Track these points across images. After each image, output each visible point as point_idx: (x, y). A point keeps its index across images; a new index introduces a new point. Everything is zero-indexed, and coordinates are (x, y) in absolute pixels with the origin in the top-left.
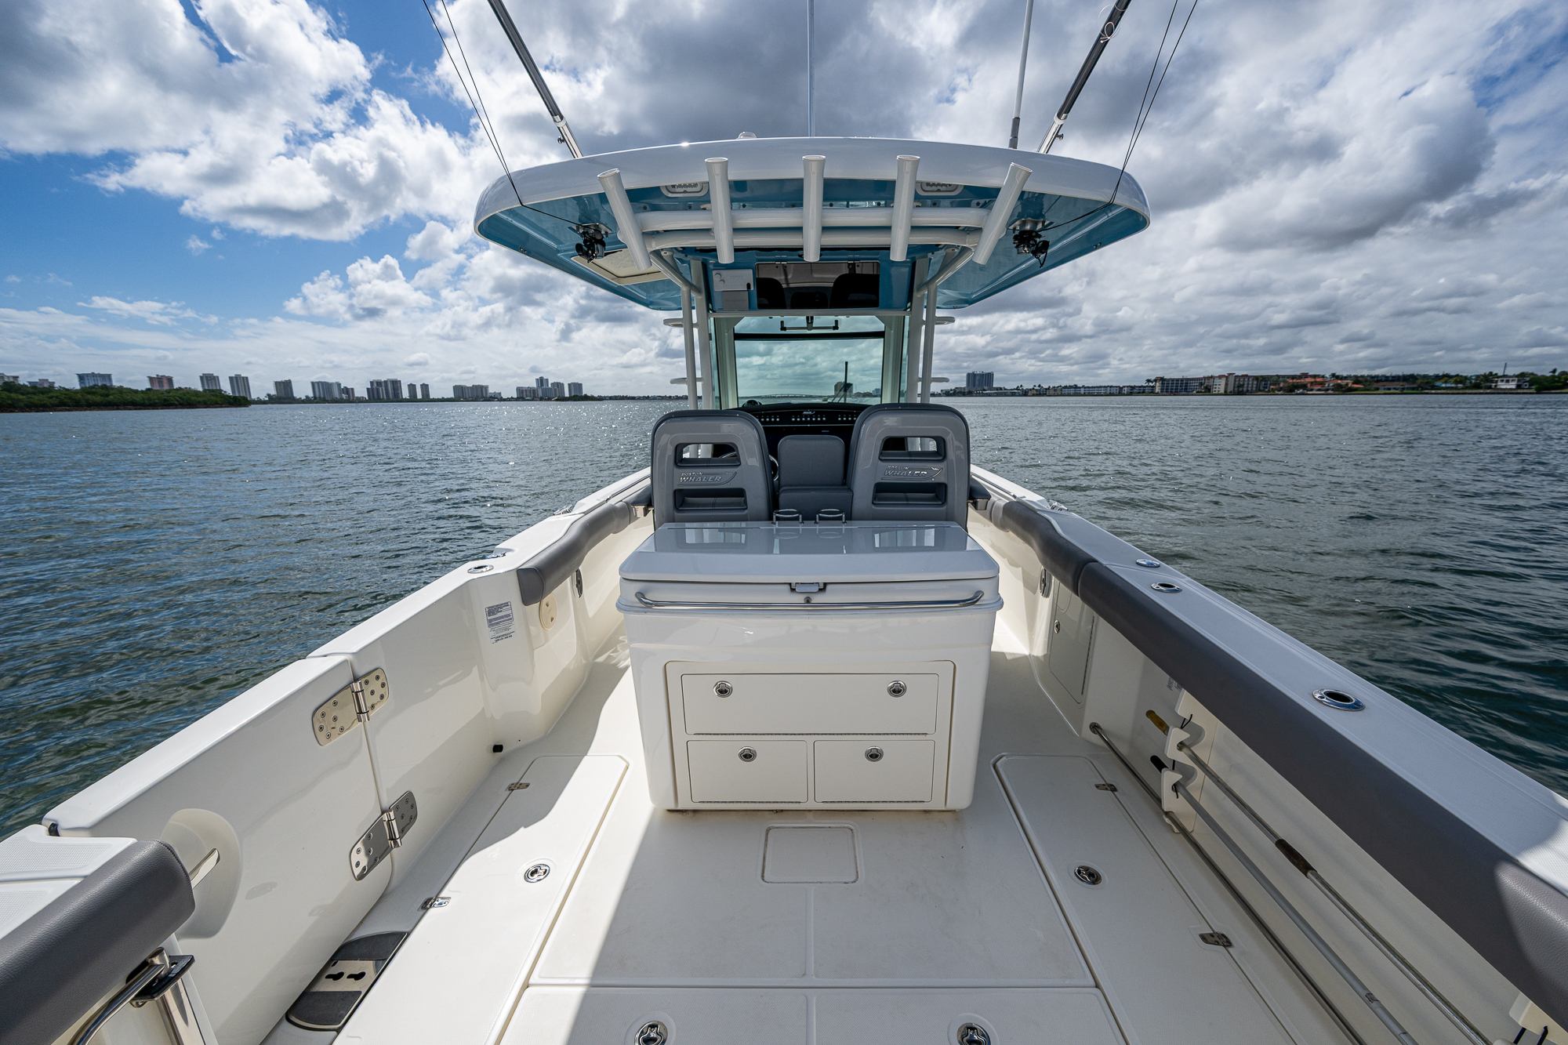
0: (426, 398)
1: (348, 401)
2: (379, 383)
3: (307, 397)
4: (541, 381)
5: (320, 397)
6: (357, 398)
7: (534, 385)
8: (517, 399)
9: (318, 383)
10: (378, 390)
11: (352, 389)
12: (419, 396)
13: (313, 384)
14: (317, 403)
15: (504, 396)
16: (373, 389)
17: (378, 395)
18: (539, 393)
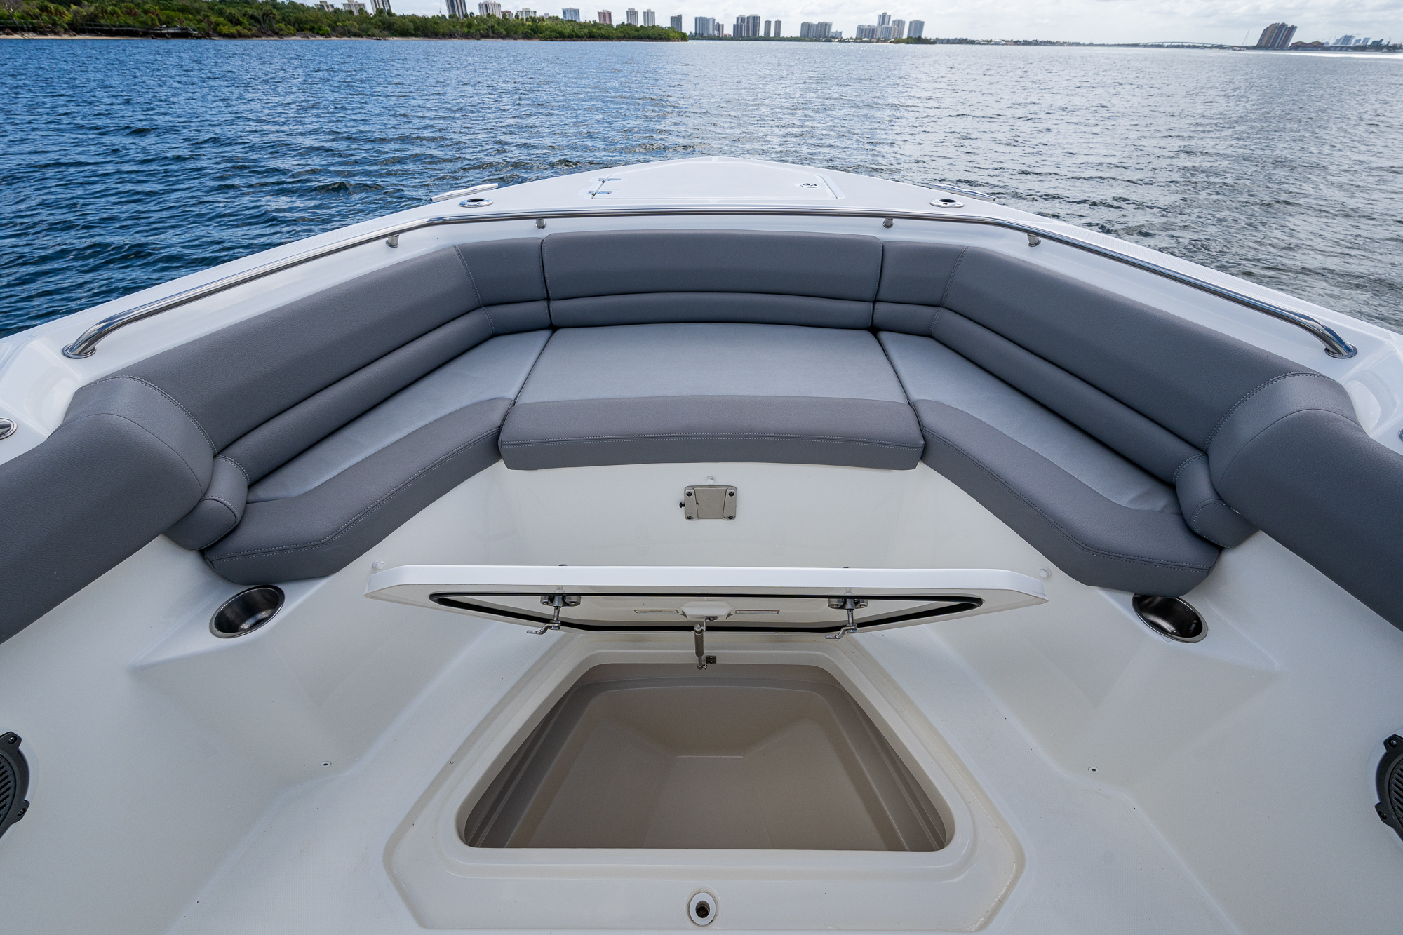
0: (778, 38)
1: (720, 38)
2: (743, 19)
3: (691, 33)
5: (700, 33)
6: (726, 35)
7: (875, 22)
8: (855, 41)
9: (700, 20)
10: (741, 26)
11: (723, 25)
12: (772, 35)
13: (696, 21)
14: (697, 39)
15: (844, 36)
16: (737, 25)
17: (741, 33)
18: (878, 34)
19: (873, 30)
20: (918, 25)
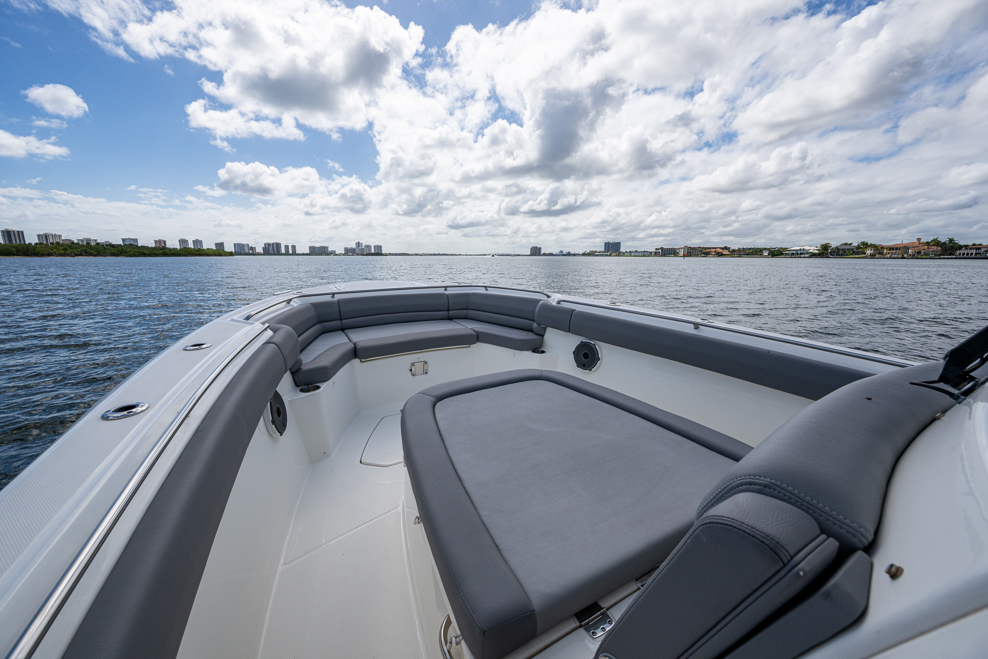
0: (294, 253)
1: (253, 254)
2: (269, 245)
3: (232, 252)
4: (358, 244)
5: (238, 252)
6: (258, 252)
7: (354, 246)
8: (344, 255)
9: (238, 244)
10: (268, 248)
11: (255, 248)
12: (291, 252)
13: (235, 244)
14: (237, 255)
15: (337, 253)
16: (266, 248)
17: (269, 251)
18: (357, 251)
19: (354, 249)
20: (380, 247)
